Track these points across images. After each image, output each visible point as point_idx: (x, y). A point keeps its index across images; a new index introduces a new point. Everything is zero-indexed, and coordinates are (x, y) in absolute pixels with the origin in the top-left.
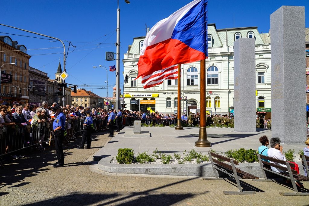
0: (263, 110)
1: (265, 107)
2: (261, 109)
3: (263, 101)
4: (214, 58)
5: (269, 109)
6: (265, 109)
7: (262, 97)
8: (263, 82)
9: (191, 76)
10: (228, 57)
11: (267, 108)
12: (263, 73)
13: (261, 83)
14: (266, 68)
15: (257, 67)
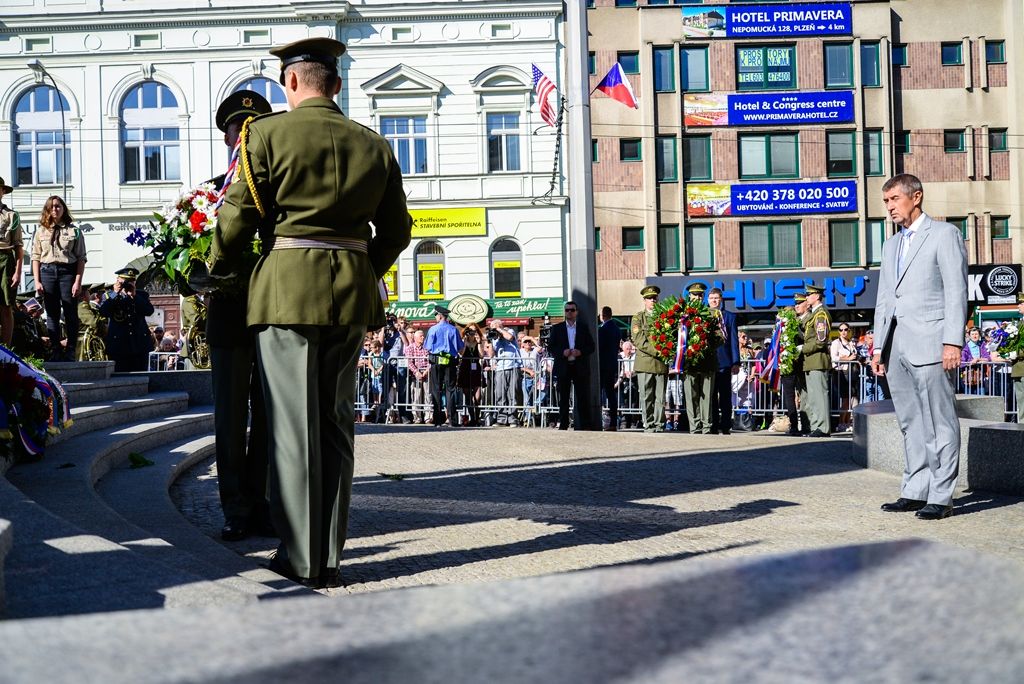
0: (512, 310)
1: (526, 292)
2: (507, 303)
3: (516, 265)
4: (264, 33)
5: (541, 300)
6: (526, 304)
7: (505, 245)
8: (514, 165)
9: (145, 130)
10: (334, 28)
11: (533, 300)
12: (512, 118)
13: (505, 170)
14: (522, 92)
15: (483, 85)
